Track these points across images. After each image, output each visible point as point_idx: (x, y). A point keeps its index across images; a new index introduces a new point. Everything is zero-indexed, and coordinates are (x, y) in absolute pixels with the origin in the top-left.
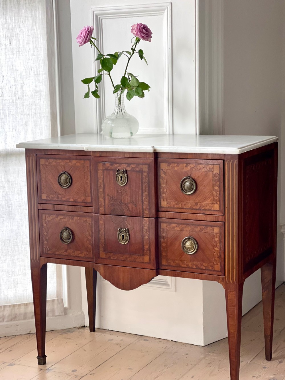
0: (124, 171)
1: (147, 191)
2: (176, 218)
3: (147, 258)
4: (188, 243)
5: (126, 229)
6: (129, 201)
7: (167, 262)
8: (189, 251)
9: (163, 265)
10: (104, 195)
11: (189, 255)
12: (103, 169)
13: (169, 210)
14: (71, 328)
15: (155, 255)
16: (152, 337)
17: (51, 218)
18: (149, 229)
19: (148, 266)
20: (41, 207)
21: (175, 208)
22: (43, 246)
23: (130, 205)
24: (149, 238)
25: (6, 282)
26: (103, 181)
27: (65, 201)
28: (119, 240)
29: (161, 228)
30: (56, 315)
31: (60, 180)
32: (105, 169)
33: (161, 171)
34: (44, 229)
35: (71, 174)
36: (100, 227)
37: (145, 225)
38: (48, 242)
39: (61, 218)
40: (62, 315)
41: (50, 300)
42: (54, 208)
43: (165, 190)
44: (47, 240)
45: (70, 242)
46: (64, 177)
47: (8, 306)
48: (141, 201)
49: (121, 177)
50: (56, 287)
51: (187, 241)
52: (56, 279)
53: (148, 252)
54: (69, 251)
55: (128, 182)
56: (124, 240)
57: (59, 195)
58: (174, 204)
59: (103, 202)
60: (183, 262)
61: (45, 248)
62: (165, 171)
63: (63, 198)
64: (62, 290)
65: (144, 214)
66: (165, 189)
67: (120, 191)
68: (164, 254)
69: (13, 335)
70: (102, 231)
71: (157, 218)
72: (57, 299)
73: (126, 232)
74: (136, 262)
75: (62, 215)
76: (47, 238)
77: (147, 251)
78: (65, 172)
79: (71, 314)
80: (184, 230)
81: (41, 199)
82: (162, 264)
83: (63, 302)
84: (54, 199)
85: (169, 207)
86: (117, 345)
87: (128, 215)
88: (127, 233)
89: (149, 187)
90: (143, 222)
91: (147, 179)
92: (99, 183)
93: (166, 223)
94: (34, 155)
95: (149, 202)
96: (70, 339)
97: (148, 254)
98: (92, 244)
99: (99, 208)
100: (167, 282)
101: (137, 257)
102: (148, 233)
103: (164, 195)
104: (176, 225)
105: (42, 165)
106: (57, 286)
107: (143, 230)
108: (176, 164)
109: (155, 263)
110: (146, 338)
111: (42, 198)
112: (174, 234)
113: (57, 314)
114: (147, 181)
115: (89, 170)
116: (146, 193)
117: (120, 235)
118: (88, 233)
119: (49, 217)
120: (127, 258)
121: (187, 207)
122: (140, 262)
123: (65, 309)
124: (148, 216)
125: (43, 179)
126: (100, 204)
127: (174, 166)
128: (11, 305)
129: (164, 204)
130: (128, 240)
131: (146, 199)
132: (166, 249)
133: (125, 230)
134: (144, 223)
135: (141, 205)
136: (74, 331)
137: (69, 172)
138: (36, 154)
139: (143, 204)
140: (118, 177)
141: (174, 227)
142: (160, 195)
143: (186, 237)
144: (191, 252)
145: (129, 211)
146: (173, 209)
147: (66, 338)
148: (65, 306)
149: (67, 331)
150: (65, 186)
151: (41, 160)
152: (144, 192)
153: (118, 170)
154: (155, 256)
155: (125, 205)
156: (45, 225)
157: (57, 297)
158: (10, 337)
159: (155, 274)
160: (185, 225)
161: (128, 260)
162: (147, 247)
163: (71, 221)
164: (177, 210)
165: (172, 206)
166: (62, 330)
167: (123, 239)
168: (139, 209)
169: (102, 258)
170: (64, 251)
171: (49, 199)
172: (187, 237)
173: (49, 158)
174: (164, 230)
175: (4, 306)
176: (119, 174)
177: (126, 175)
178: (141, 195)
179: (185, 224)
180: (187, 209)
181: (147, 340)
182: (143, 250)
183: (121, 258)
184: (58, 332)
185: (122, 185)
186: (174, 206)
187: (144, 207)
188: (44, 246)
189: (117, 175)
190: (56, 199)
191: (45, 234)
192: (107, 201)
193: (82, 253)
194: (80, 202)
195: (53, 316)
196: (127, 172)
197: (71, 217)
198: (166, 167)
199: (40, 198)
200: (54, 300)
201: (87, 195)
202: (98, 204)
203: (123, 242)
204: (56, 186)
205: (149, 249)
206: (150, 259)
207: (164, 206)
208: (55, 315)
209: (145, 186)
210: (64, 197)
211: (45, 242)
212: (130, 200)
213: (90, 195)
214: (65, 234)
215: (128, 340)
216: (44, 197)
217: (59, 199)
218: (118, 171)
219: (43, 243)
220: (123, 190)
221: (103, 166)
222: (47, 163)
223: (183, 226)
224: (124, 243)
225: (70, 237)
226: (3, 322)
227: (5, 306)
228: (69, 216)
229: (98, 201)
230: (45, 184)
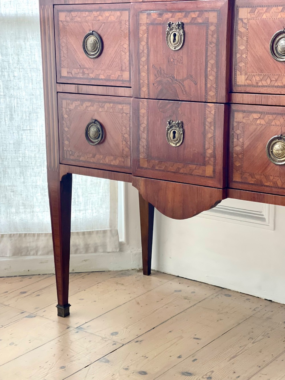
0: (179, 25)
1: (214, 57)
2: (261, 104)
3: (209, 170)
4: (277, 147)
5: (179, 121)
6: (185, 76)
7: (241, 178)
8: (279, 160)
9: (235, 182)
10: (148, 67)
11: (278, 167)
12: (147, 23)
13: (248, 90)
14: (128, 270)
15: (222, 165)
16: (238, 292)
17: (74, 105)
18: (214, 123)
19: (210, 183)
20: (61, 88)
21: (259, 87)
22: (63, 147)
23: (186, 83)
24: (214, 137)
25: (40, 203)
26: (147, 43)
27: (93, 79)
28: (168, 139)
29: (235, 120)
30: (108, 251)
31: (86, 45)
32: (150, 22)
33: (239, 22)
34: (64, 122)
35: (102, 35)
36: (141, 118)
37: (209, 115)
38: (70, 143)
39: (87, 105)
40: (116, 252)
41: (101, 231)
42: (78, 90)
43: (244, 56)
44: (68, 139)
45: (98, 142)
46: (91, 40)
47: (43, 235)
48: (204, 74)
49: (175, 35)
50: (109, 213)
51: (276, 143)
52: (109, 203)
53: (212, 159)
54: (97, 156)
55: (185, 43)
56: (175, 139)
57: (85, 70)
58: (258, 78)
59: (146, 78)
60: (267, 177)
61: (65, 152)
62: (246, 22)
63: (90, 75)
64: (117, 217)
65: (209, 97)
66: (245, 54)
67: (172, 60)
68: (237, 164)
69: (50, 273)
70: (144, 125)
71: (228, 104)
72: (110, 229)
73: (178, 127)
74: (192, 175)
75: (89, 100)
76: (68, 136)
77: (209, 158)
78: (93, 32)
79: (129, 252)
80: (272, 124)
81: (61, 77)
82: (234, 180)
83: (118, 234)
84: (78, 76)
85: (249, 85)
86: (185, 298)
87: (183, 100)
88: (180, 128)
89: (218, 50)
90: (205, 110)
91: (215, 36)
92: (141, 48)
93: (244, 112)
94: (51, 6)
95: (217, 78)
96: (123, 284)
97: (212, 163)
98: (130, 146)
99: (140, 89)
100: (263, 215)
101: (194, 167)
102: (212, 128)
103: (242, 65)
104: (259, 115)
105: (61, 21)
106: (111, 212)
107: (204, 124)
108: (265, 9)
109: (222, 177)
110: (227, 293)
111: (62, 75)
112: (255, 131)
113: (109, 249)
114: (214, 40)
115: (128, 26)
116: (212, 62)
117: (169, 132)
118: (124, 128)
119: (72, 104)
120: (179, 168)
121: (280, 84)
122: (199, 176)
123: (121, 244)
124: (214, 101)
125: (63, 45)
126: (141, 81)
127: (261, 11)
128: (48, 233)
129: (240, 79)
130: (182, 140)
131: (213, 72)
132: (240, 156)
133: (177, 123)
134: (207, 112)
135: (204, 81)
136: (130, 275)
137: (99, 32)
138: (54, 5)
139: (206, 81)
140: (169, 36)
141: (257, 119)
142: (236, 65)
143: (275, 136)
144: (282, 161)
145: (184, 93)
146: (255, 88)
147: (117, 283)
148: (120, 240)
149: (122, 274)
150: (93, 55)
151: (60, 14)
152: (209, 58)
153: (170, 23)
154: (222, 167)
155: (180, 82)
156: (66, 116)
157: (111, 227)
158: (45, 276)
159: (221, 196)
160: (274, 116)
161: (181, 171)
162: (210, 151)
163: (100, 110)
164: (262, 90)
165: (255, 84)
166: (116, 271)
167: (173, 139)
168: (201, 88)
169: (142, 168)
170: (91, 155)
171: (71, 76)
172: (277, 136)
173: (70, 11)
174: (238, 124)
175: (38, 234)
176: (171, 30)
177: (182, 31)
178: (204, 64)
179: (275, 114)
180: (279, 87)
181: (230, 296)
182: (204, 158)
183: (171, 168)
184: (110, 274)
185: (175, 48)
186: (257, 83)
187: (209, 85)
188: (65, 149)
189: (168, 32)
190: (80, 75)
191: (66, 129)
192: (152, 77)
193: (115, 159)
194: (113, 80)
195: (104, 252)
196: (184, 26)
197: (100, 104)
198: (249, 14)
199: (59, 75)
200: (106, 230)
201: (124, 68)
202: (139, 82)
203: (174, 143)
204: (81, 54)
205: (214, 156)
206: (214, 171)
207: (242, 84)
208: (106, 251)
209: (211, 48)
210: (92, 73)
211: (66, 142)
212: (187, 74)
213: (128, 68)
214: (92, 129)
215: (201, 292)
216: (64, 73)
217: (85, 76)
218: (170, 25)
219: (63, 143)
220: (176, 57)
221: (147, 18)
222: (68, 19)
223: (270, 117)
224: (176, 145)
225: (100, 134)
226: (37, 255)
227: (40, 234)
228: (99, 102)
229: (139, 77)
230: (65, 52)
